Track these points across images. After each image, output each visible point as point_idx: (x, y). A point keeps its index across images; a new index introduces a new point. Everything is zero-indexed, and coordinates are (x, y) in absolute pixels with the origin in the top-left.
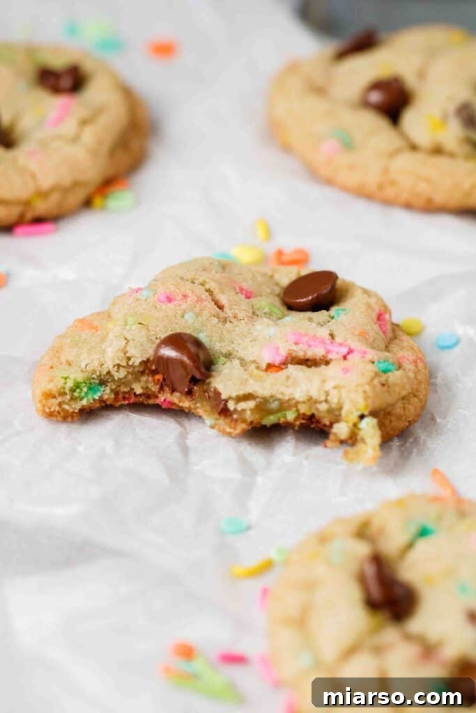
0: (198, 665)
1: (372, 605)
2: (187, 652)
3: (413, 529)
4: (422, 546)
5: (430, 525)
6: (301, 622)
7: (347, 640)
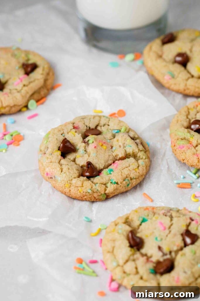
0: (84, 265)
1: (131, 246)
2: (80, 261)
3: (141, 219)
4: (143, 224)
5: (146, 218)
6: (112, 252)
7: (126, 258)
